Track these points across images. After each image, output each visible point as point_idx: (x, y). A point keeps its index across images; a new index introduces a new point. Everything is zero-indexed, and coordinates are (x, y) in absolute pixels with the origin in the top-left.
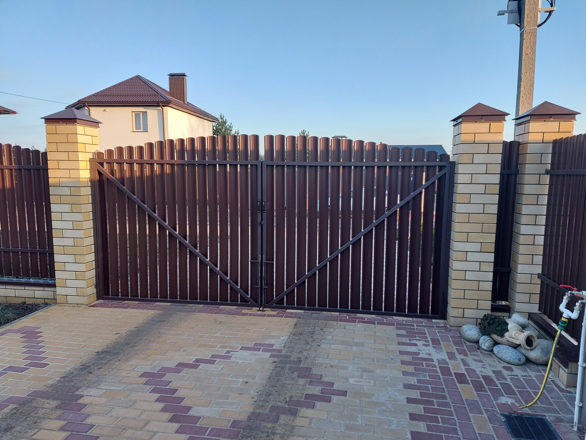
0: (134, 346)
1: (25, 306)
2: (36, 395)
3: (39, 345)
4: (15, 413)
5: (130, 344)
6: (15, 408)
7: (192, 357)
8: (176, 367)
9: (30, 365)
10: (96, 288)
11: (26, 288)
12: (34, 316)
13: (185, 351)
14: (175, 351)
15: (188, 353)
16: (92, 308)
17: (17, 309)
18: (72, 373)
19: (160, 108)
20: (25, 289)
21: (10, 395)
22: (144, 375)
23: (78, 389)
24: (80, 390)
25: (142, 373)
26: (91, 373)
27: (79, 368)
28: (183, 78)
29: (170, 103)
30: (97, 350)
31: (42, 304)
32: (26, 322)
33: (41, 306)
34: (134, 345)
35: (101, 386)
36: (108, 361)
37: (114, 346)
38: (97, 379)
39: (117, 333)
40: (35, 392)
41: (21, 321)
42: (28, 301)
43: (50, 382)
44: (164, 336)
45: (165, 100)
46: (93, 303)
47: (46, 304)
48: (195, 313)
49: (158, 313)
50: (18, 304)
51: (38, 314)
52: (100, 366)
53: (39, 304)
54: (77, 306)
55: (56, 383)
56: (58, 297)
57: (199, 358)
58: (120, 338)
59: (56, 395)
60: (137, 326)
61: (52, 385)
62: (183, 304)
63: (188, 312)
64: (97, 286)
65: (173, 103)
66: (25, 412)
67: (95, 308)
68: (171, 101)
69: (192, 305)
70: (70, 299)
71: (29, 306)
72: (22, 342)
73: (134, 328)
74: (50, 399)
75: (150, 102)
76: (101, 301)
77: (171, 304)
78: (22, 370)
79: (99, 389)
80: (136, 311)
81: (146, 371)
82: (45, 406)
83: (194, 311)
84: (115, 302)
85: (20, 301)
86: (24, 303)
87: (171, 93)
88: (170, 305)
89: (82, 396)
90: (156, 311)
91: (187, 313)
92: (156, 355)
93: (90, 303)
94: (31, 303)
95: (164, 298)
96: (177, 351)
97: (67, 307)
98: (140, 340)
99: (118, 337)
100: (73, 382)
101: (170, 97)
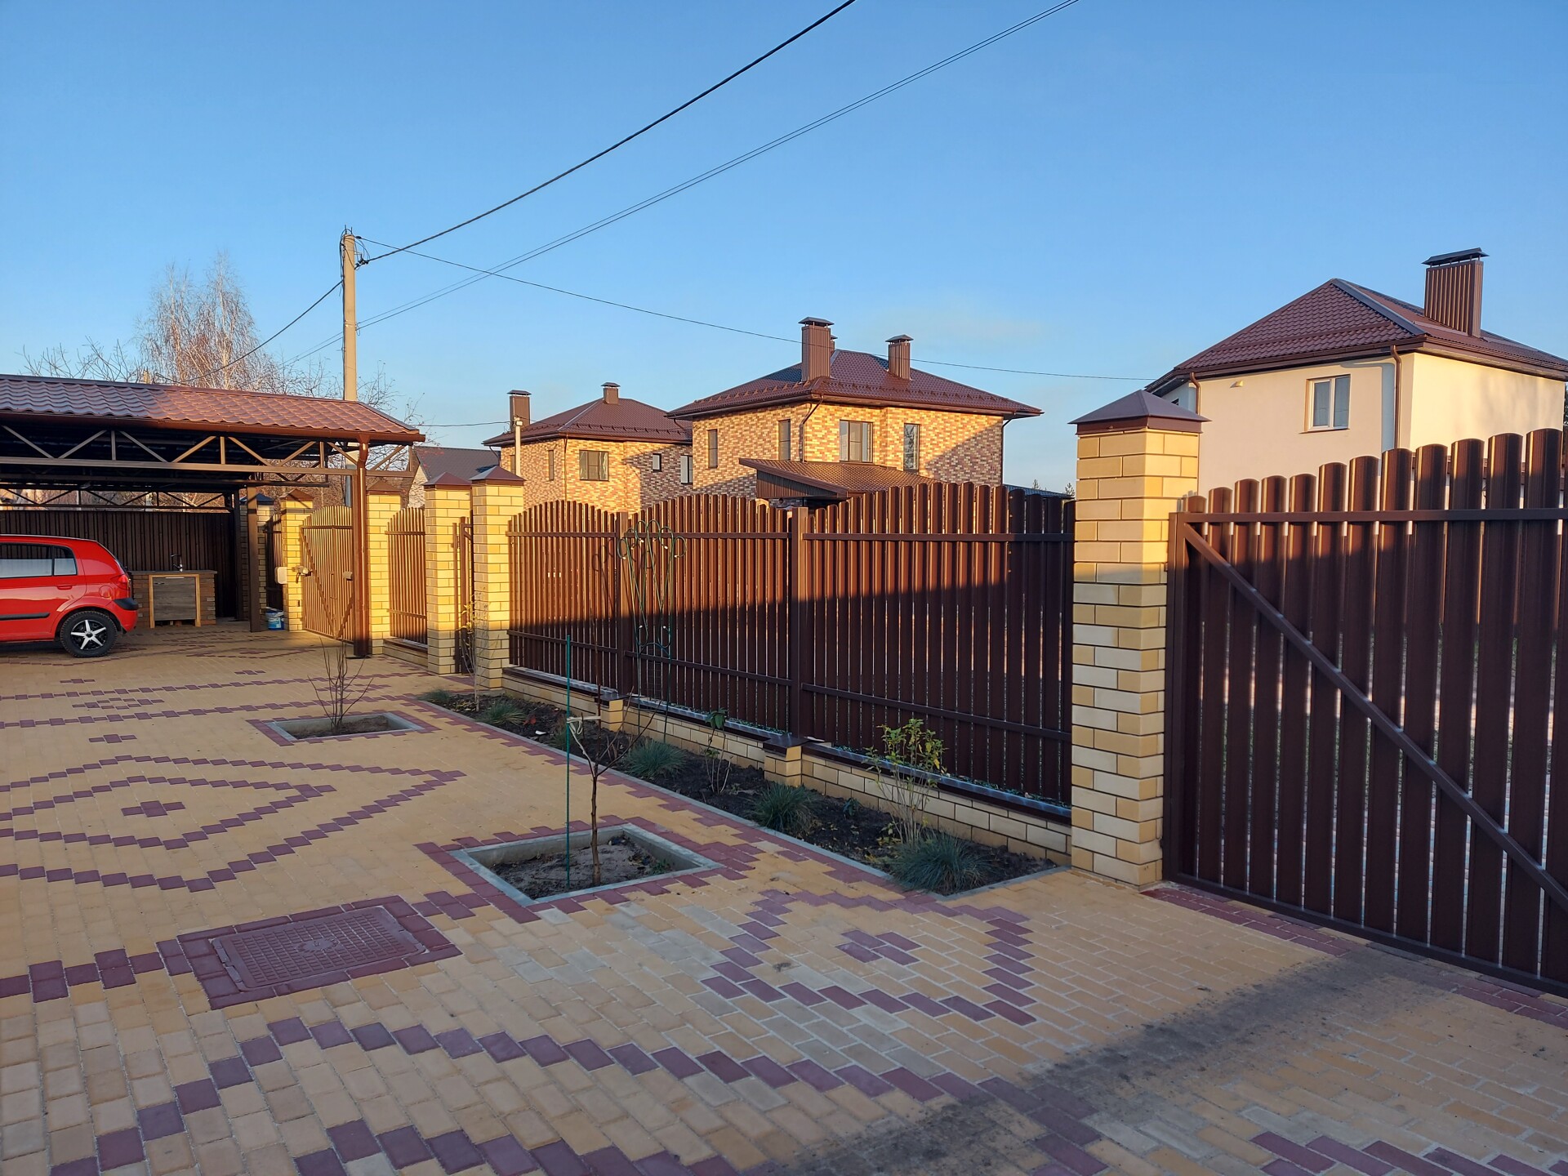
0: (1248, 1042)
1: (1006, 856)
2: (998, 1089)
3: (1021, 962)
4: (949, 1120)
5: (1236, 1030)
6: (953, 1107)
7: (1424, 1139)
8: (1366, 1150)
9: (997, 1007)
10: (1162, 846)
11: (1013, 815)
12: (1018, 886)
13: (1401, 1108)
14: (1369, 1098)
15: (1413, 1119)
16: (1148, 898)
17: (990, 862)
18: (1082, 1063)
19: (1391, 360)
20: (1008, 817)
21: (948, 1070)
22: (1265, 1140)
23: (1092, 1111)
24: (1096, 1117)
25: (1260, 1131)
26: (1126, 1078)
27: (1100, 1054)
28: (1473, 264)
29: (1424, 340)
30: (1147, 1020)
31: (1041, 859)
32: (1001, 896)
33: (1037, 865)
34: (1247, 1038)
35: (1147, 1126)
36: (1173, 1060)
37: (1191, 1023)
38: (1140, 1101)
39: (1204, 986)
40: (996, 1080)
41: (993, 891)
42: (1015, 847)
43: (1031, 1068)
44: (1339, 1037)
45: (1408, 335)
46: (1152, 886)
47: (1049, 864)
48: (1447, 992)
49: (1327, 960)
50: (994, 849)
51: (1030, 883)
52: (1149, 1068)
53: (1034, 859)
54: (1114, 886)
55: (1044, 1077)
56: (1074, 851)
57: (1450, 1150)
58: (1210, 1003)
59: (1040, 1109)
60: (1260, 983)
61: (1036, 1078)
62: (1410, 955)
63: (1423, 982)
64: (1164, 843)
65: (1433, 340)
66: (970, 1126)
67: (1156, 901)
68: (1429, 335)
69: (1438, 963)
70: (1100, 863)
71: (1014, 859)
72: (988, 945)
73: (1251, 987)
74: (1025, 1114)
75: (1364, 347)
76: (1172, 886)
77: (1368, 942)
78: (978, 1014)
79: (1140, 1131)
80: (1263, 936)
81: (1274, 1130)
82: (1012, 1128)
83: (1446, 986)
84: (1209, 897)
85: (997, 841)
86: (1005, 849)
87: (1427, 314)
88: (1367, 946)
89: (1098, 1137)
90: (1321, 954)
91: (1421, 987)
92: (1309, 1091)
93: (1146, 885)
94: (1018, 853)
95: (1347, 920)
96: (1374, 1100)
97: (1092, 881)
98: (1266, 1029)
99: (1206, 1002)
100: (1082, 1087)
101: (1423, 325)
